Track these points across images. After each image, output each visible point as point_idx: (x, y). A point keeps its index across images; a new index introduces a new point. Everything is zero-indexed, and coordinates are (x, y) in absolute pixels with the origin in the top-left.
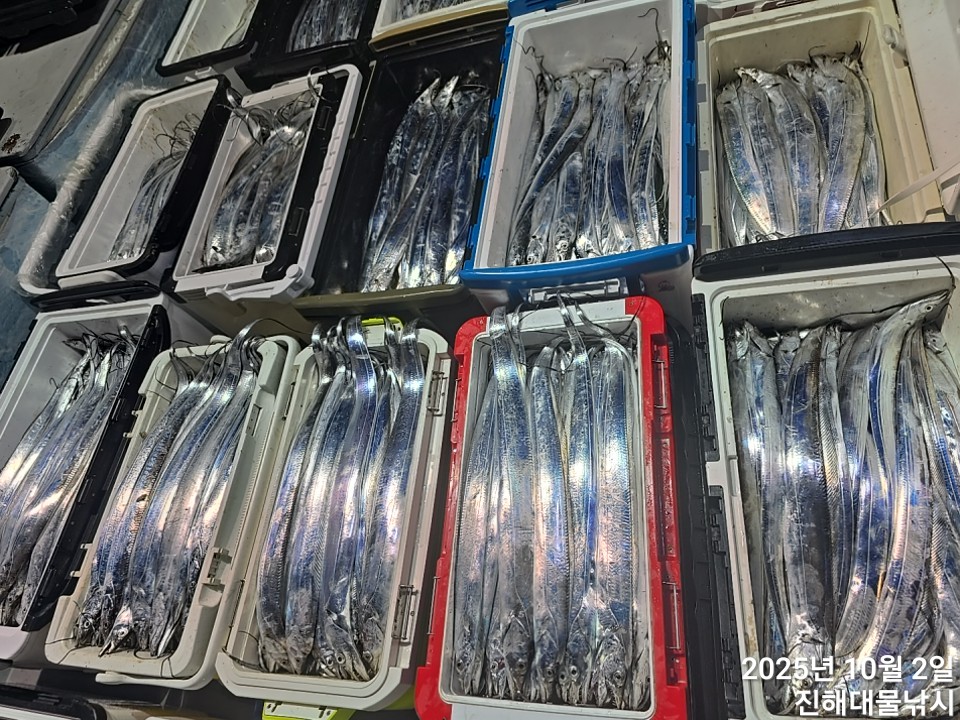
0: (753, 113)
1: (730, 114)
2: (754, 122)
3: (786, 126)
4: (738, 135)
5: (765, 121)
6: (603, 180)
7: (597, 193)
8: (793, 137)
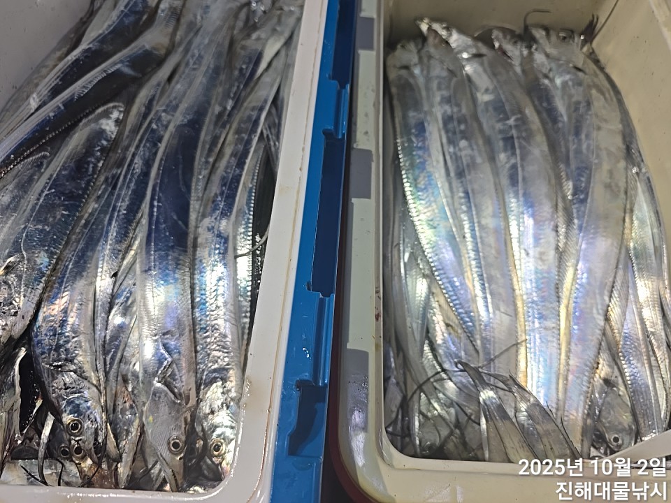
0: (445, 93)
1: (407, 87)
2: (447, 108)
3: (499, 126)
4: (421, 128)
5: (464, 111)
6: (145, 174)
7: (123, 206)
8: (513, 147)
